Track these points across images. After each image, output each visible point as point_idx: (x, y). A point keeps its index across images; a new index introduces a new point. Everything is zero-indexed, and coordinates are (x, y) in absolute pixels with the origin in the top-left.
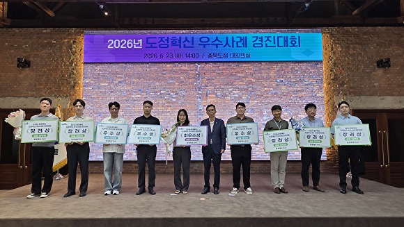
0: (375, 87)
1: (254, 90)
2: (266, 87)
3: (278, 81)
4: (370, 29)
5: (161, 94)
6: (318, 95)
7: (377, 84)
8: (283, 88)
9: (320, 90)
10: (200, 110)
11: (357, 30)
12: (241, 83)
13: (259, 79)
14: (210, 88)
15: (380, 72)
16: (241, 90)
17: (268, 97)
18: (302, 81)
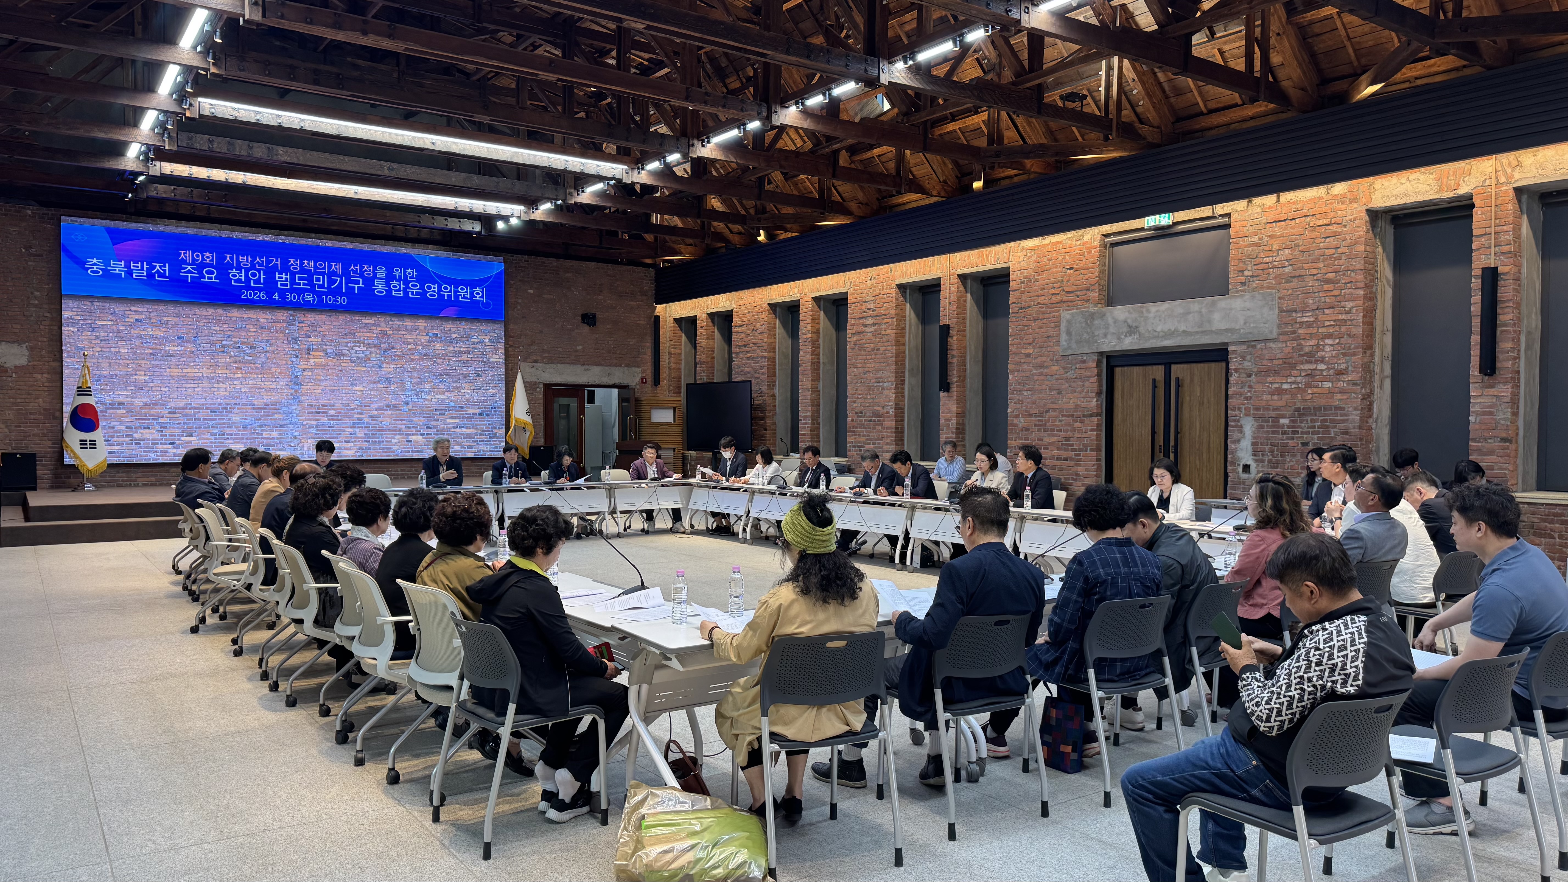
0: (577, 351)
1: (390, 347)
2: (410, 343)
3: (431, 334)
4: (575, 263)
5: (223, 346)
6: (491, 360)
7: (580, 347)
8: (438, 346)
9: (495, 351)
10: (296, 377)
11: (555, 264)
12: (369, 335)
13: (398, 329)
14: (315, 341)
15: (586, 329)
16: (368, 346)
17: (413, 360)
18: (468, 337)
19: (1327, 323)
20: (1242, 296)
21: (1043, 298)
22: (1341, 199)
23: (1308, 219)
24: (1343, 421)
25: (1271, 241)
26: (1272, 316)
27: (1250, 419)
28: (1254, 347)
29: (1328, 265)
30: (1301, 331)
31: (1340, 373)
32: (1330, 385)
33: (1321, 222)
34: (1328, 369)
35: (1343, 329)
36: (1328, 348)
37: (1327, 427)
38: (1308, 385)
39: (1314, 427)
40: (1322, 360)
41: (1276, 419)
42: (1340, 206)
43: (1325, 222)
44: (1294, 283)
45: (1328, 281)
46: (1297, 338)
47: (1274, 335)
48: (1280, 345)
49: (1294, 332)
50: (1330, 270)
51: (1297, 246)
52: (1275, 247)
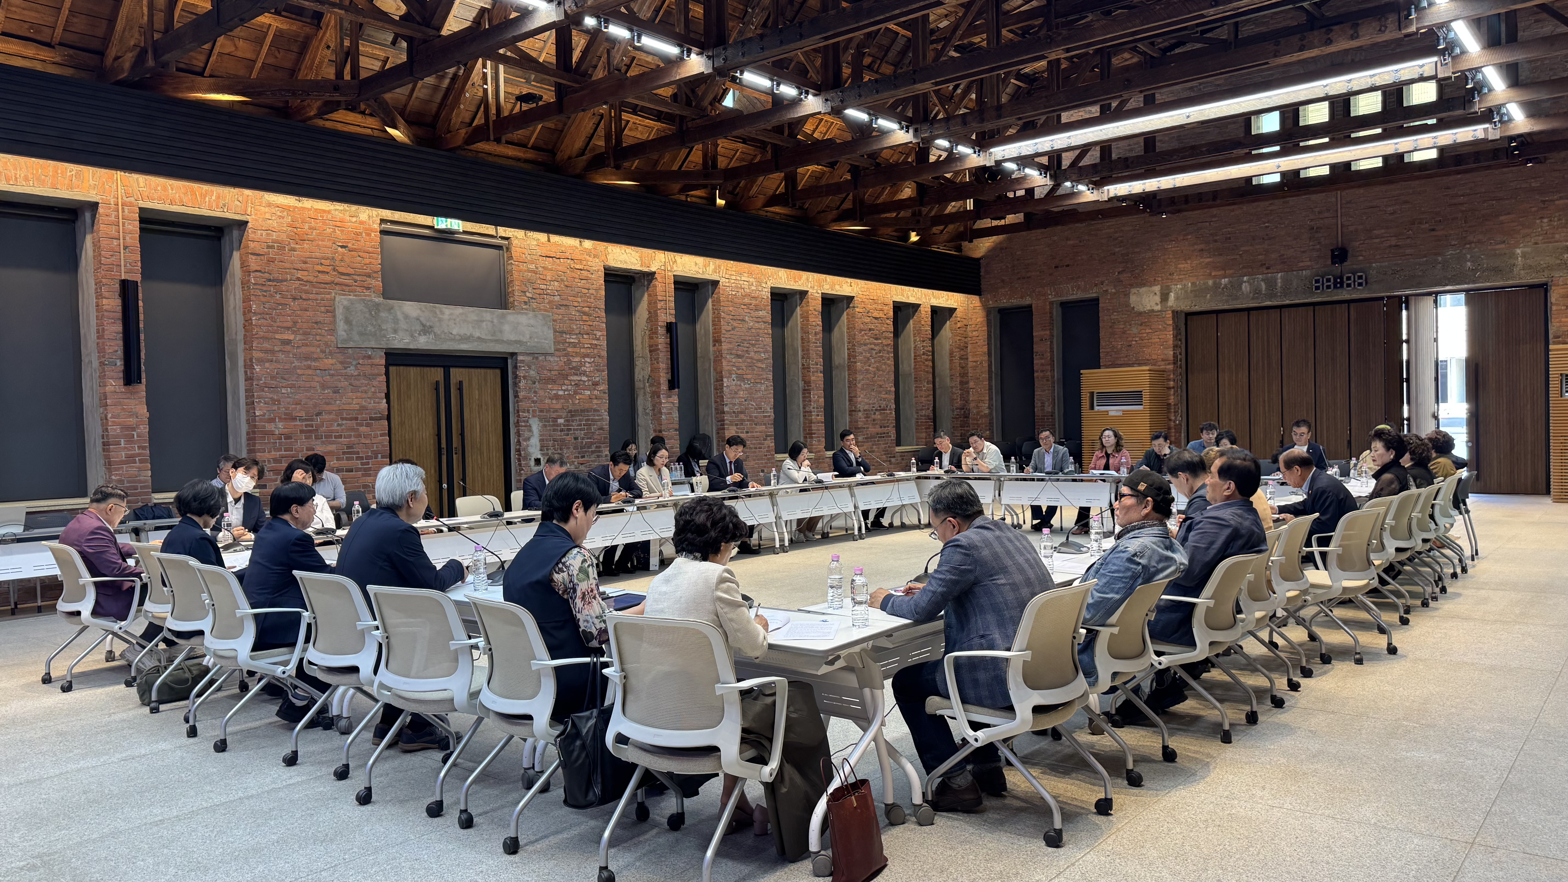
19: (586, 346)
20: (526, 314)
21: (306, 273)
22: (589, 252)
23: (569, 261)
24: (599, 420)
25: (545, 272)
26: (551, 334)
27: (536, 419)
28: (537, 358)
29: (584, 301)
30: (569, 349)
31: (596, 384)
32: (589, 393)
33: (577, 267)
34: (589, 380)
35: (596, 351)
36: (587, 365)
37: (590, 425)
38: (576, 393)
39: (580, 425)
40: (584, 373)
41: (555, 420)
42: (587, 257)
43: (581, 267)
44: (562, 310)
45: (585, 313)
46: (566, 355)
47: (552, 351)
48: (556, 359)
49: (564, 350)
50: (585, 305)
51: (562, 280)
52: (549, 278)
